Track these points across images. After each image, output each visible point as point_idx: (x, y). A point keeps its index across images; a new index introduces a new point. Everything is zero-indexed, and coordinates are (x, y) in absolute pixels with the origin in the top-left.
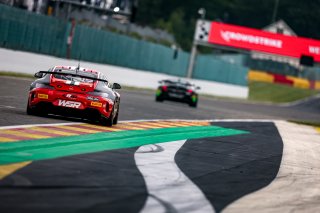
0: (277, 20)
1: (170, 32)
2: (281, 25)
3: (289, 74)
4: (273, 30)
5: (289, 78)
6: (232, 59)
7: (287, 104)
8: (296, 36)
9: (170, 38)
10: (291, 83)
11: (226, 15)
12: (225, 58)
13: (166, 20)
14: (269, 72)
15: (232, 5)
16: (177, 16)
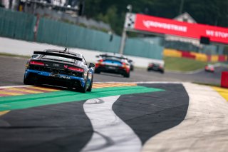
0: (183, 13)
1: (105, 22)
2: (186, 16)
3: (193, 51)
4: (180, 19)
5: (193, 53)
6: (152, 41)
7: (191, 73)
8: (195, 23)
9: (107, 27)
10: (194, 57)
11: (147, 10)
12: (147, 40)
13: (104, 14)
14: (178, 50)
15: (151, 3)
16: (112, 11)
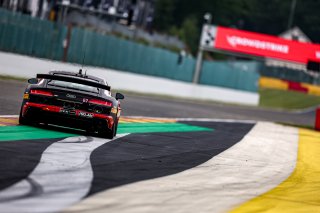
0: (293, 27)
1: (180, 38)
2: (296, 32)
3: (305, 81)
4: (288, 37)
5: (304, 85)
6: (245, 66)
7: (299, 111)
8: (310, 43)
9: (180, 44)
10: (306, 90)
11: (241, 22)
12: (238, 65)
13: (179, 26)
14: (284, 80)
15: (245, 12)
16: (190, 23)
